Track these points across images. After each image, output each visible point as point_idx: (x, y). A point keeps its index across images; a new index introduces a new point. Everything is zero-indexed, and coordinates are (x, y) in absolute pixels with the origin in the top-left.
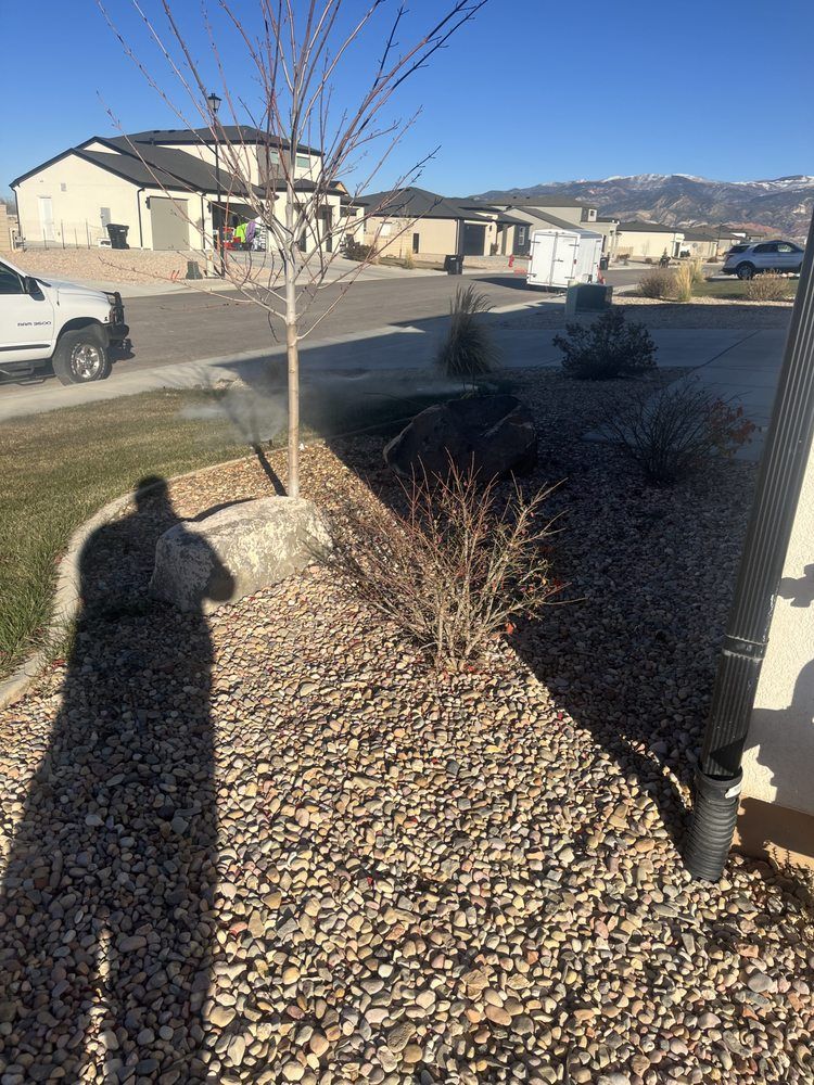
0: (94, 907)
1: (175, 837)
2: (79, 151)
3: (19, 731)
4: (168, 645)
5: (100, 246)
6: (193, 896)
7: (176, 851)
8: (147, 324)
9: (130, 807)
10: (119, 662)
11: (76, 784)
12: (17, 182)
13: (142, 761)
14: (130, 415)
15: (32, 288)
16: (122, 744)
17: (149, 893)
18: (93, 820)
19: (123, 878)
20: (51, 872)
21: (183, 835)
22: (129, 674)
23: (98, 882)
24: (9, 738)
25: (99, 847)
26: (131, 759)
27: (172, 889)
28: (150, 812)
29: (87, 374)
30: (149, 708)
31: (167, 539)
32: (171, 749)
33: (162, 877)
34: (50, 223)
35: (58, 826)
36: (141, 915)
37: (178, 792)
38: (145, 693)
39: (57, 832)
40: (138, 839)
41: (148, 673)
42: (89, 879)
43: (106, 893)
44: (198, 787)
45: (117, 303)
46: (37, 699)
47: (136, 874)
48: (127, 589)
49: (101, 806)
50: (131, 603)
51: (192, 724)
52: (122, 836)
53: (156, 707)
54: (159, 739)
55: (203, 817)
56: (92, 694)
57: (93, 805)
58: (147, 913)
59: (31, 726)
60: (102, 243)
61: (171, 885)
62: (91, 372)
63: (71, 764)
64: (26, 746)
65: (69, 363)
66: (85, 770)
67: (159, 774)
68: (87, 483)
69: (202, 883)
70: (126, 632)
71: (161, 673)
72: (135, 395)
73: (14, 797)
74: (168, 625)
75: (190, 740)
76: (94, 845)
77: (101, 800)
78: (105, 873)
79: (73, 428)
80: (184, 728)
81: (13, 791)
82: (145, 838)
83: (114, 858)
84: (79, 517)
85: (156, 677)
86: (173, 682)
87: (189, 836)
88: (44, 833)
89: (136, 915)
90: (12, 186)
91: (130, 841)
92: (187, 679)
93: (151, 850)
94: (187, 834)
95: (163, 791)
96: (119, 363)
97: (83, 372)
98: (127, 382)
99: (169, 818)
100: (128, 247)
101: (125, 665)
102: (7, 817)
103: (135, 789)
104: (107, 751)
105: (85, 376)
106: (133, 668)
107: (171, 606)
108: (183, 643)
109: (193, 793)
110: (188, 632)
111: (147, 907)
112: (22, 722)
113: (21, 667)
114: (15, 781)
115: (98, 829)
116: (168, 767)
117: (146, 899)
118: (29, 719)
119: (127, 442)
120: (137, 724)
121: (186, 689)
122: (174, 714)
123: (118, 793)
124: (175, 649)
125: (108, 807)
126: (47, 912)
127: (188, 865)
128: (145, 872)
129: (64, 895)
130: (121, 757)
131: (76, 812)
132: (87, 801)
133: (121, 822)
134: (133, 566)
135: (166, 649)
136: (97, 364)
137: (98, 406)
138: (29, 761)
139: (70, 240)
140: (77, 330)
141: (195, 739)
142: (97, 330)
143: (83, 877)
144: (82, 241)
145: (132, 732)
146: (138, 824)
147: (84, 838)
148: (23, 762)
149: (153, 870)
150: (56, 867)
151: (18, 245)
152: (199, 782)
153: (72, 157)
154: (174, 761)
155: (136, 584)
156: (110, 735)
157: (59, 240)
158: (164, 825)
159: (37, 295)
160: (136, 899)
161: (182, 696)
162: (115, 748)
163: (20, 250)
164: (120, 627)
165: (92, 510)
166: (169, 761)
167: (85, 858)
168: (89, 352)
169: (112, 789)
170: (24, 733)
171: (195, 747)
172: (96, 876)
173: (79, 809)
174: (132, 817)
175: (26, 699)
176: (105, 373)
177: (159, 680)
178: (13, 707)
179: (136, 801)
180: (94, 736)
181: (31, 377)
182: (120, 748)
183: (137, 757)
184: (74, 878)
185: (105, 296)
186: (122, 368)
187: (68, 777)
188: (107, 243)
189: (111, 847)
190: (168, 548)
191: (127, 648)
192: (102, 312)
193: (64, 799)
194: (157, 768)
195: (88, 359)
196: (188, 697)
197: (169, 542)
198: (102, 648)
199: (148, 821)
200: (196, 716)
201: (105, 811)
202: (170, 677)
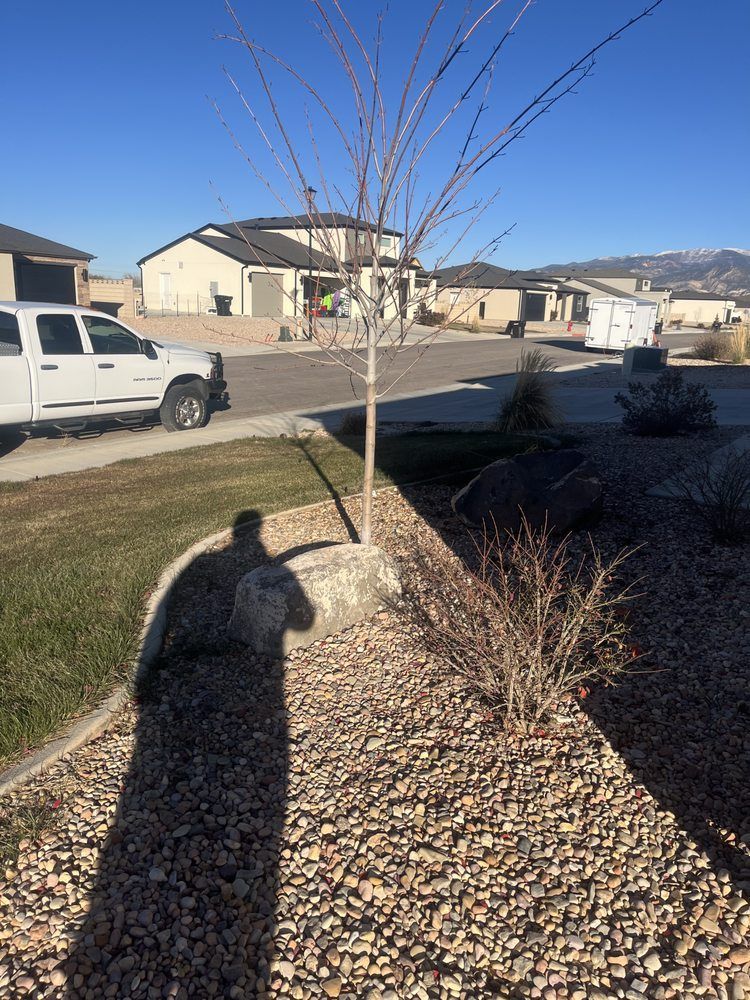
0: (151, 974)
1: (235, 901)
2: (196, 236)
3: (96, 769)
4: (241, 688)
5: (208, 313)
6: (250, 973)
7: (236, 918)
8: (242, 379)
9: (194, 862)
10: (195, 702)
11: (144, 832)
12: (143, 261)
13: (209, 811)
14: (222, 460)
15: (148, 349)
16: (191, 791)
17: (206, 965)
18: (157, 875)
19: (182, 944)
20: (112, 929)
21: (244, 900)
22: (203, 716)
23: (157, 946)
24: (86, 776)
25: (160, 906)
26: (198, 808)
27: (230, 963)
28: (213, 870)
29: (189, 423)
30: (219, 753)
31: (248, 581)
32: (238, 801)
33: (220, 948)
34: (167, 295)
35: (123, 877)
36: (197, 988)
37: (241, 849)
38: (217, 737)
39: (121, 884)
40: (199, 900)
41: (220, 716)
42: (149, 941)
43: (164, 959)
44: (261, 845)
45: (218, 362)
46: (116, 736)
47: (195, 941)
48: (207, 627)
49: (165, 860)
50: (210, 642)
51: (259, 773)
52: (184, 895)
53: (226, 752)
54: (226, 787)
55: (265, 881)
56: (166, 735)
57: (158, 857)
58: (203, 987)
59: (108, 764)
60: (210, 311)
61: (229, 957)
62: (192, 422)
63: (141, 810)
64: (101, 786)
65: (174, 413)
66: (154, 817)
67: (224, 827)
68: (179, 522)
69: (259, 959)
70: (203, 671)
71: (233, 717)
72: (228, 442)
73: (84, 841)
74: (242, 666)
75: (257, 791)
76: (155, 902)
77: (166, 852)
78: (164, 936)
79: (173, 470)
80: (251, 777)
81: (84, 834)
82: (206, 899)
83: (174, 920)
84: (169, 556)
85: (228, 720)
86: (244, 727)
87: (249, 902)
88: (109, 884)
89: (192, 988)
90: (139, 264)
91: (190, 902)
92: (257, 725)
93: (211, 915)
94: (247, 898)
95: (226, 848)
96: (217, 413)
97: (185, 421)
98: (223, 430)
99: (230, 879)
100: (231, 314)
101: (199, 706)
102: (75, 863)
103: (200, 842)
104: (176, 797)
105: (186, 424)
106: (207, 710)
107: (247, 646)
108: (256, 686)
109: (256, 852)
110: (262, 675)
111: (204, 981)
112: (100, 760)
113: (104, 701)
114: (86, 824)
115: (161, 884)
116: (233, 820)
117: (202, 969)
118: (107, 757)
119: (218, 485)
120: (207, 770)
121: (256, 735)
122: (243, 761)
123: (183, 846)
124: (248, 691)
125: (173, 860)
126: (106, 974)
127: (246, 936)
128: (202, 939)
129: (124, 956)
130: (189, 805)
131: (141, 863)
132: (153, 852)
133: (183, 879)
134: (215, 605)
135: (239, 691)
136: (197, 414)
137: (196, 452)
138: (102, 803)
139: (183, 308)
140: (183, 385)
141: (262, 791)
142: (200, 384)
143: (142, 938)
144: (193, 309)
145: (201, 778)
146: (200, 882)
147: (147, 894)
148: (96, 803)
149: (211, 938)
150: (118, 924)
151: (140, 313)
152: (263, 839)
153: (190, 240)
154: (240, 814)
155: (216, 622)
156: (182, 780)
157: (174, 309)
158: (226, 887)
159: (152, 355)
160: (193, 969)
161: (251, 743)
162: (184, 795)
163: (142, 317)
164: (198, 666)
165: (182, 549)
166: (235, 813)
167: (146, 917)
168: (191, 404)
169: (178, 841)
170: (101, 771)
171: (261, 800)
172: (155, 938)
173: (145, 860)
174: (195, 873)
175: (105, 736)
176: (204, 422)
177: (231, 723)
178: (93, 743)
179: (199, 856)
180: (165, 780)
181: (142, 425)
182: (189, 795)
183: (204, 806)
184: (134, 938)
185: (208, 356)
186: (218, 418)
187: (137, 822)
188: (214, 311)
189: (173, 906)
190: (248, 591)
191: (203, 688)
192: (204, 370)
193: (131, 848)
194: (222, 820)
195: (191, 409)
196: (258, 743)
197: (248, 585)
198: (180, 687)
199: (209, 880)
200: (264, 766)
201: (169, 865)
202: (241, 721)
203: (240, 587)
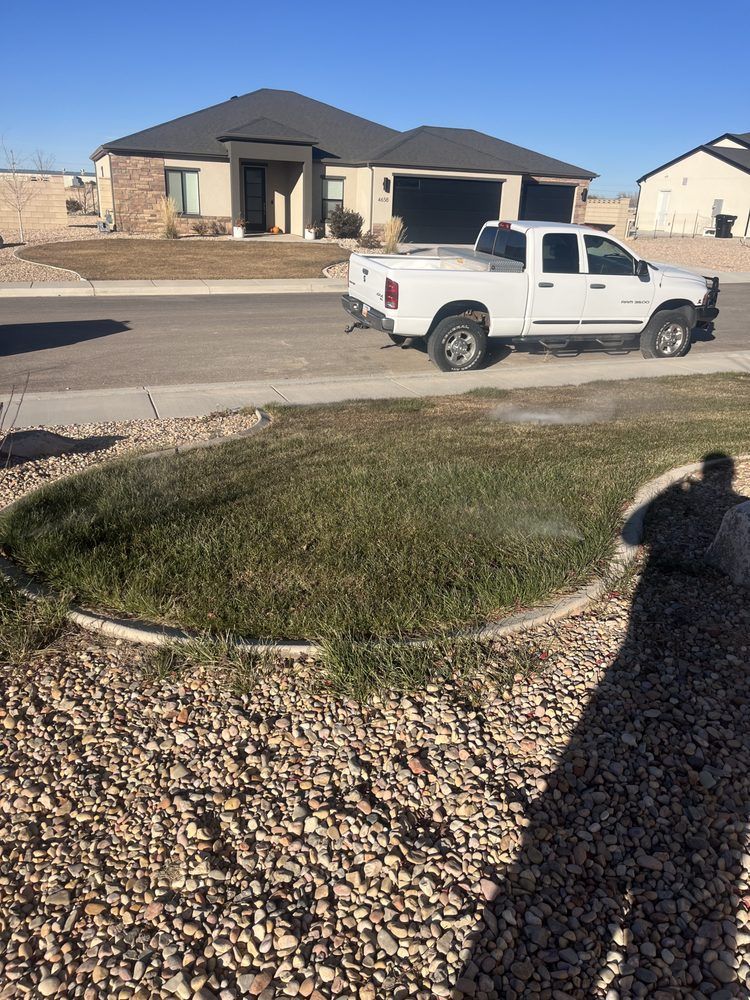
0: (620, 814)
1: (701, 789)
2: (709, 148)
3: (576, 640)
4: (715, 611)
5: (704, 234)
6: (711, 849)
7: (701, 802)
8: (734, 309)
9: (662, 742)
10: (668, 611)
11: (617, 702)
12: (644, 178)
13: (678, 706)
14: (701, 392)
15: (642, 271)
16: (661, 684)
17: (670, 826)
18: (629, 739)
19: (649, 801)
20: (587, 766)
21: (709, 790)
22: (675, 625)
23: (626, 794)
24: (568, 642)
25: (630, 764)
26: (668, 700)
27: (694, 834)
28: (680, 755)
29: (668, 351)
30: (691, 661)
31: (739, 511)
32: (707, 707)
33: (684, 818)
34: (663, 214)
35: (597, 730)
36: (660, 842)
37: (709, 748)
38: (688, 647)
39: (596, 736)
40: (666, 773)
41: (694, 630)
42: (619, 788)
43: (632, 806)
44: (730, 753)
45: (714, 288)
46: (593, 618)
47: (661, 805)
48: (683, 548)
49: (636, 730)
50: (685, 561)
51: (731, 692)
52: (651, 764)
53: (698, 663)
54: (697, 693)
55: (732, 783)
56: (639, 631)
57: (629, 725)
58: (666, 843)
59: (586, 639)
60: (707, 232)
61: (694, 829)
62: (672, 350)
63: (615, 683)
64: (580, 654)
65: (655, 338)
66: (626, 693)
67: (692, 725)
68: (657, 447)
69: (722, 843)
70: (677, 586)
71: (706, 634)
72: (709, 375)
73: (566, 692)
74: (718, 592)
75: (727, 706)
76: (627, 761)
77: (637, 724)
78: (633, 789)
79: (648, 396)
80: (722, 693)
81: (566, 687)
82: (673, 776)
83: (642, 781)
84: (648, 474)
85: (700, 636)
86: (717, 647)
87: (714, 794)
88: (586, 732)
89: (656, 839)
90: (639, 181)
91: (659, 773)
92: (731, 649)
93: (676, 789)
94: (713, 791)
95: (694, 741)
96: (699, 344)
97: (665, 348)
99: (698, 769)
100: (731, 236)
101: (672, 615)
102: (559, 705)
103: (669, 729)
104: (646, 685)
105: (665, 352)
106: (680, 621)
107: (724, 575)
108: (732, 614)
109: (724, 756)
110: (739, 605)
111: (668, 838)
112: (580, 634)
113: (584, 588)
114: (568, 679)
115: (632, 749)
116: (703, 722)
117: (667, 830)
118: (585, 633)
119: (698, 416)
120: (678, 672)
121: (730, 657)
122: (715, 676)
123: (653, 725)
124: (724, 616)
125: (643, 733)
126: (580, 798)
127: (711, 820)
129: (595, 791)
130: (659, 695)
131: (614, 725)
132: (625, 720)
133: (652, 751)
134: (691, 529)
135: (713, 613)
136: (679, 342)
137: (673, 382)
138: (581, 667)
139: (678, 230)
140: (672, 309)
141: (733, 707)
142: (688, 310)
143: (614, 783)
144: (689, 230)
145: (672, 677)
146: (668, 760)
147: (619, 751)
148: (576, 666)
149: (677, 808)
150: (592, 763)
151: (631, 234)
152: (731, 749)
153: (701, 153)
154: (708, 719)
155: (692, 546)
156: (652, 672)
157: (668, 230)
158: (693, 773)
159: (644, 276)
160: (658, 825)
161: (724, 663)
162: (655, 685)
163: (632, 238)
164: (672, 581)
165: (660, 470)
166: (703, 717)
167: (618, 767)
168: (675, 331)
169: (648, 720)
170: (580, 642)
171: (731, 714)
172: (624, 787)
173: (617, 724)
174: (663, 752)
175: (583, 616)
176: (684, 352)
177: (703, 640)
178: (573, 618)
179: (668, 739)
180: (637, 668)
181: (619, 348)
182: (659, 686)
183: (674, 701)
184: (606, 781)
185: (704, 280)
186: (700, 348)
187: (611, 693)
188: (712, 232)
189: (641, 769)
190: (737, 521)
191: (676, 600)
192: (697, 295)
193: (606, 711)
194: (691, 719)
195: (673, 337)
196: (730, 665)
197: (739, 515)
198: (653, 594)
199: (678, 762)
200: (736, 686)
201: (640, 736)
202: (714, 640)
203: (728, 515)
